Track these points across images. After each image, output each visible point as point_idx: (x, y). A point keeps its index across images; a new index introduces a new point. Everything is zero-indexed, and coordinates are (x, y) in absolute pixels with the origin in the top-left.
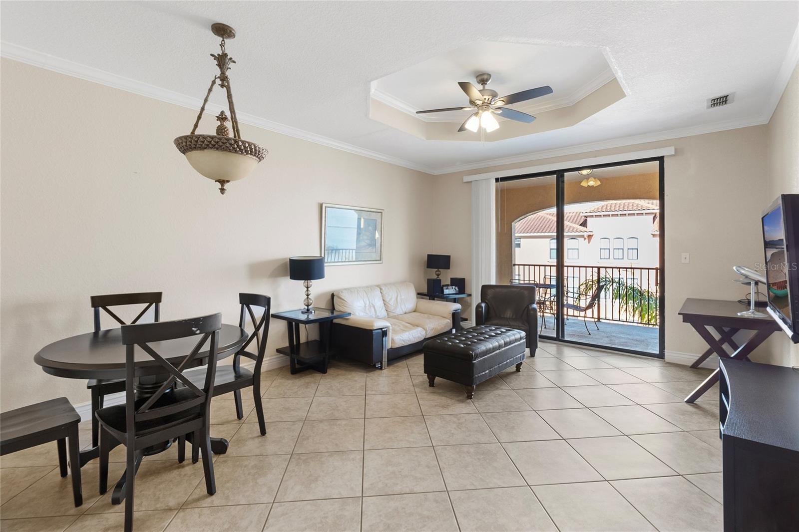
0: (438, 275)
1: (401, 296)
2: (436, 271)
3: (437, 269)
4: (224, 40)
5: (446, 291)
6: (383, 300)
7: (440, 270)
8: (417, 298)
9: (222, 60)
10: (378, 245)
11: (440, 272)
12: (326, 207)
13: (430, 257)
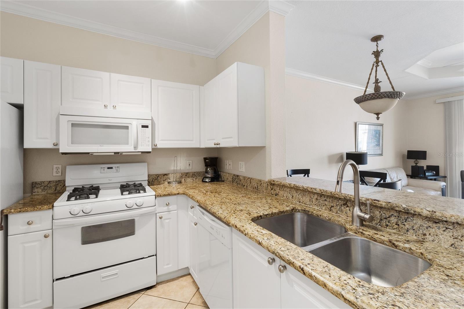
0: (416, 164)
1: (399, 176)
2: (415, 161)
3: (415, 160)
4: (377, 43)
5: (427, 174)
6: (390, 178)
7: (417, 160)
8: (407, 178)
9: (377, 54)
10: (381, 145)
11: (418, 161)
12: (358, 124)
13: (409, 152)
